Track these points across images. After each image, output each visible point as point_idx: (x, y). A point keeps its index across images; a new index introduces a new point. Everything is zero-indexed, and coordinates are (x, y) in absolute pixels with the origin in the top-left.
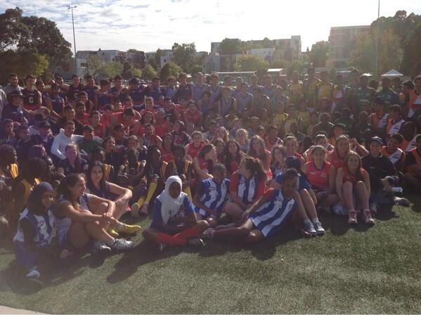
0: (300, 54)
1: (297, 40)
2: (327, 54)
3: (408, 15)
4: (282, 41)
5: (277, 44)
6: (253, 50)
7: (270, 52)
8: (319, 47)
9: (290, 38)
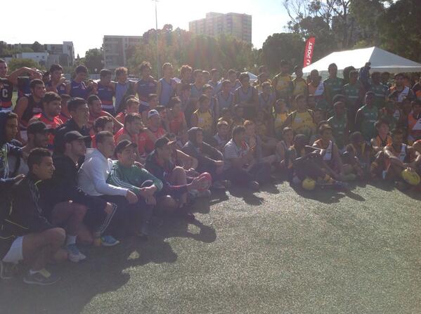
0: (74, 60)
1: (69, 46)
2: (102, 61)
3: (174, 29)
4: (54, 47)
5: (49, 49)
6: (23, 54)
7: (43, 57)
8: (92, 54)
9: (62, 43)
